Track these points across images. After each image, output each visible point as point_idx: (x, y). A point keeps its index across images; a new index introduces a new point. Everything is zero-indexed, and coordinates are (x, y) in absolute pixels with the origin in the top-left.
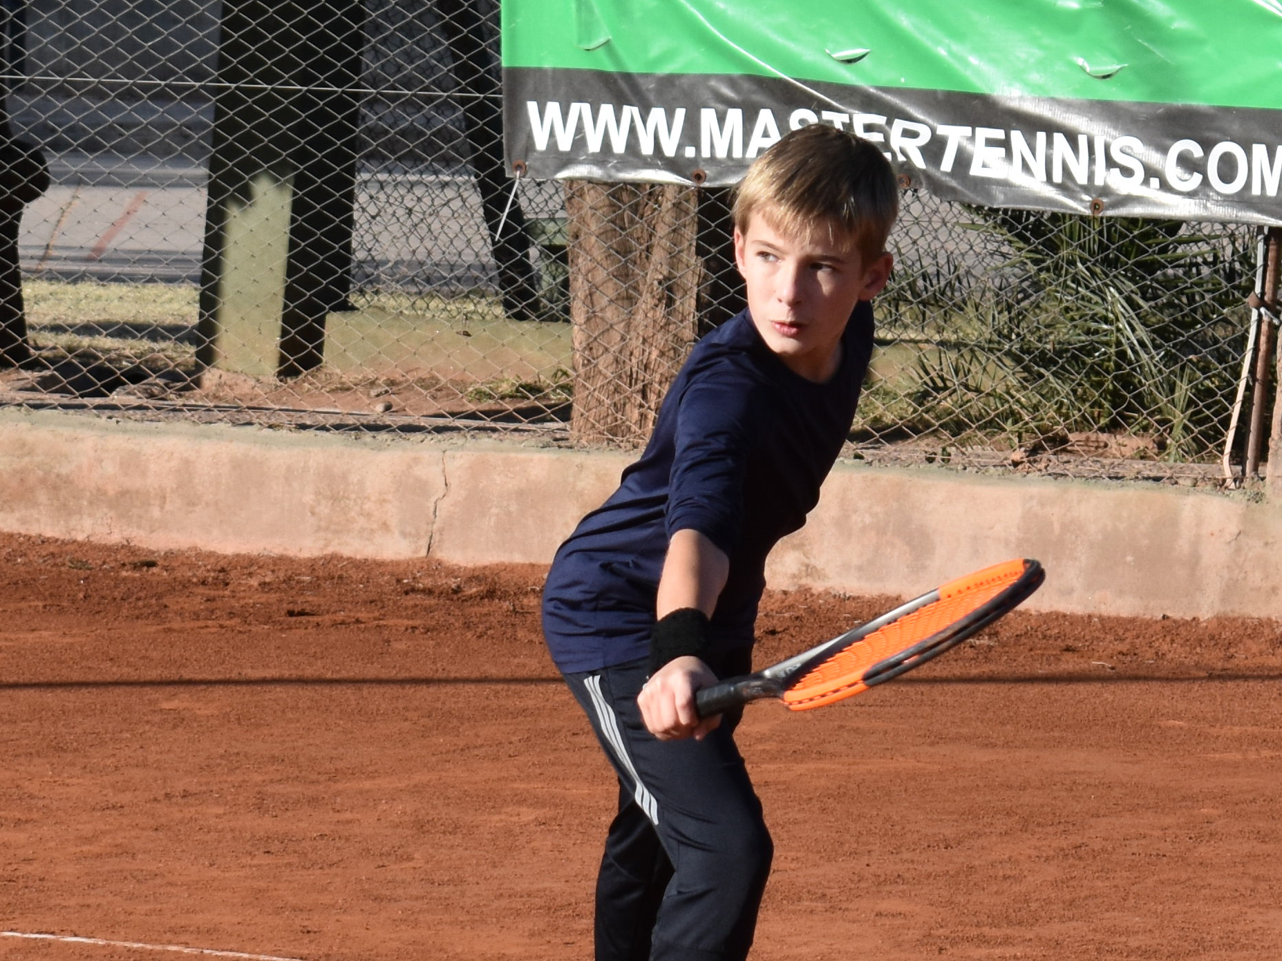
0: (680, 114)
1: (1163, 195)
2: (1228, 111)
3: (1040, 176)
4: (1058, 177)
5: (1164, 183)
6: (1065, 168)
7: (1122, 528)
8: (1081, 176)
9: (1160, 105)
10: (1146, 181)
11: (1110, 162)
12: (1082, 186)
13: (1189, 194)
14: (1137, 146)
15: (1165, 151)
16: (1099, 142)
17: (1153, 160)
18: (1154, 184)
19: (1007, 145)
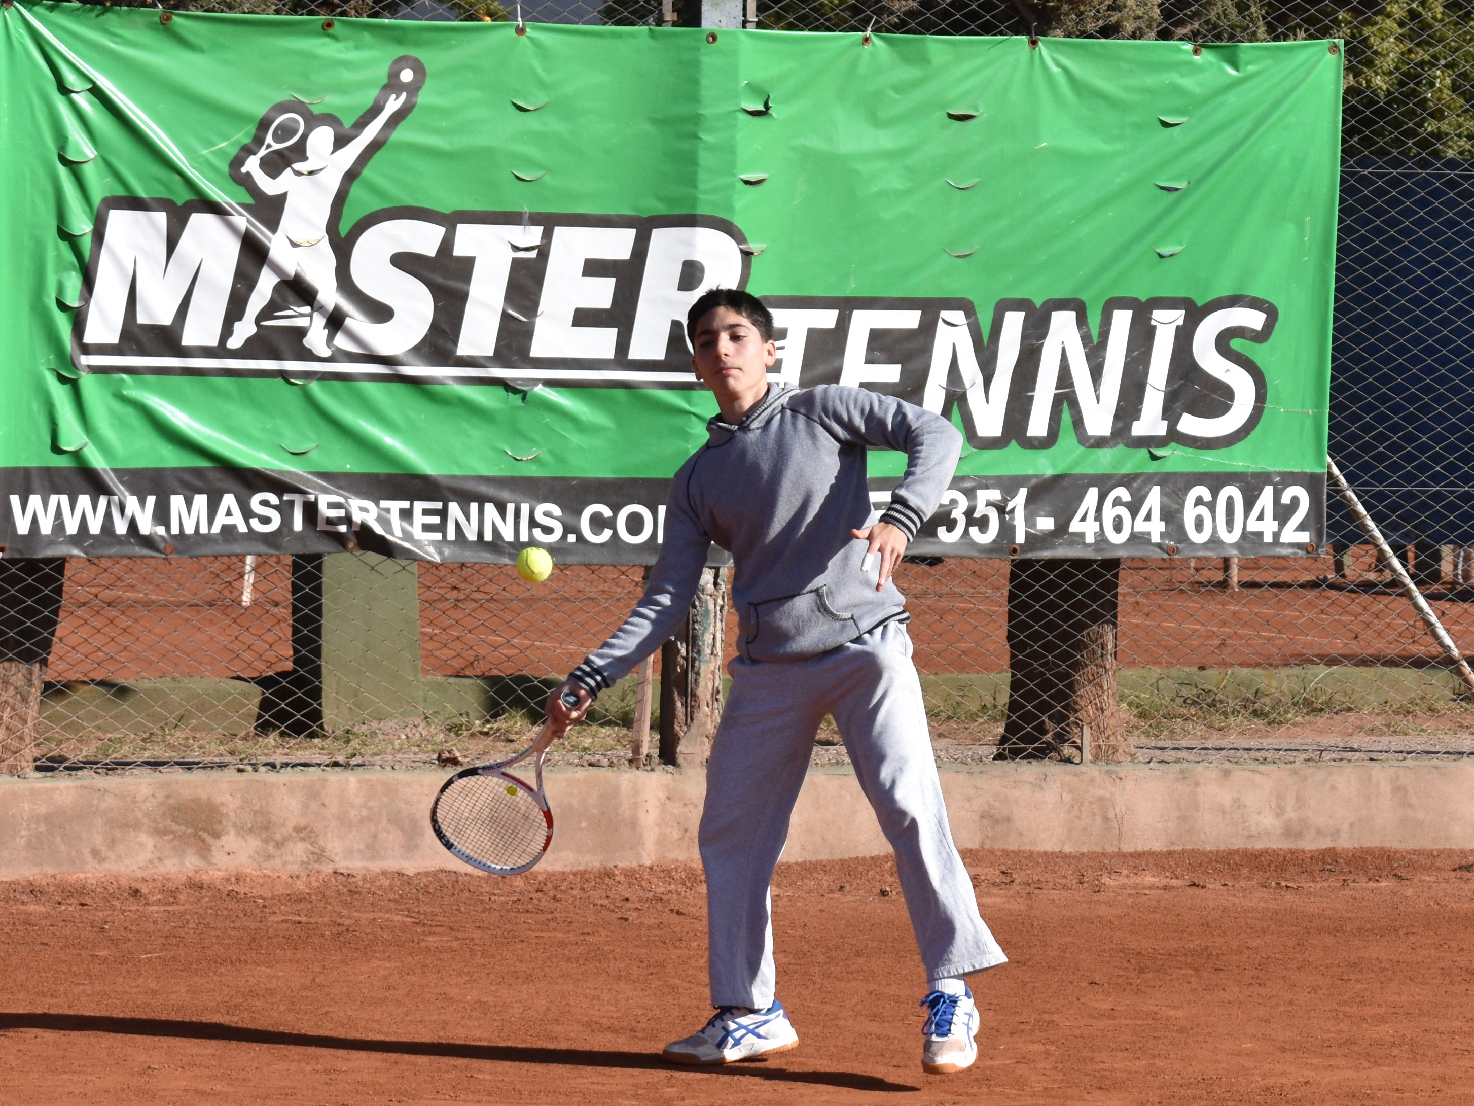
0: (151, 500)
1: (580, 546)
2: (634, 482)
3: (472, 536)
4: (488, 537)
5: (580, 538)
6: (495, 530)
7: (575, 803)
8: (508, 535)
9: (574, 479)
10: (564, 537)
11: (533, 523)
12: (509, 543)
13: (602, 545)
14: (556, 510)
15: (579, 513)
16: (525, 508)
17: (571, 520)
18: (572, 538)
19: (443, 514)
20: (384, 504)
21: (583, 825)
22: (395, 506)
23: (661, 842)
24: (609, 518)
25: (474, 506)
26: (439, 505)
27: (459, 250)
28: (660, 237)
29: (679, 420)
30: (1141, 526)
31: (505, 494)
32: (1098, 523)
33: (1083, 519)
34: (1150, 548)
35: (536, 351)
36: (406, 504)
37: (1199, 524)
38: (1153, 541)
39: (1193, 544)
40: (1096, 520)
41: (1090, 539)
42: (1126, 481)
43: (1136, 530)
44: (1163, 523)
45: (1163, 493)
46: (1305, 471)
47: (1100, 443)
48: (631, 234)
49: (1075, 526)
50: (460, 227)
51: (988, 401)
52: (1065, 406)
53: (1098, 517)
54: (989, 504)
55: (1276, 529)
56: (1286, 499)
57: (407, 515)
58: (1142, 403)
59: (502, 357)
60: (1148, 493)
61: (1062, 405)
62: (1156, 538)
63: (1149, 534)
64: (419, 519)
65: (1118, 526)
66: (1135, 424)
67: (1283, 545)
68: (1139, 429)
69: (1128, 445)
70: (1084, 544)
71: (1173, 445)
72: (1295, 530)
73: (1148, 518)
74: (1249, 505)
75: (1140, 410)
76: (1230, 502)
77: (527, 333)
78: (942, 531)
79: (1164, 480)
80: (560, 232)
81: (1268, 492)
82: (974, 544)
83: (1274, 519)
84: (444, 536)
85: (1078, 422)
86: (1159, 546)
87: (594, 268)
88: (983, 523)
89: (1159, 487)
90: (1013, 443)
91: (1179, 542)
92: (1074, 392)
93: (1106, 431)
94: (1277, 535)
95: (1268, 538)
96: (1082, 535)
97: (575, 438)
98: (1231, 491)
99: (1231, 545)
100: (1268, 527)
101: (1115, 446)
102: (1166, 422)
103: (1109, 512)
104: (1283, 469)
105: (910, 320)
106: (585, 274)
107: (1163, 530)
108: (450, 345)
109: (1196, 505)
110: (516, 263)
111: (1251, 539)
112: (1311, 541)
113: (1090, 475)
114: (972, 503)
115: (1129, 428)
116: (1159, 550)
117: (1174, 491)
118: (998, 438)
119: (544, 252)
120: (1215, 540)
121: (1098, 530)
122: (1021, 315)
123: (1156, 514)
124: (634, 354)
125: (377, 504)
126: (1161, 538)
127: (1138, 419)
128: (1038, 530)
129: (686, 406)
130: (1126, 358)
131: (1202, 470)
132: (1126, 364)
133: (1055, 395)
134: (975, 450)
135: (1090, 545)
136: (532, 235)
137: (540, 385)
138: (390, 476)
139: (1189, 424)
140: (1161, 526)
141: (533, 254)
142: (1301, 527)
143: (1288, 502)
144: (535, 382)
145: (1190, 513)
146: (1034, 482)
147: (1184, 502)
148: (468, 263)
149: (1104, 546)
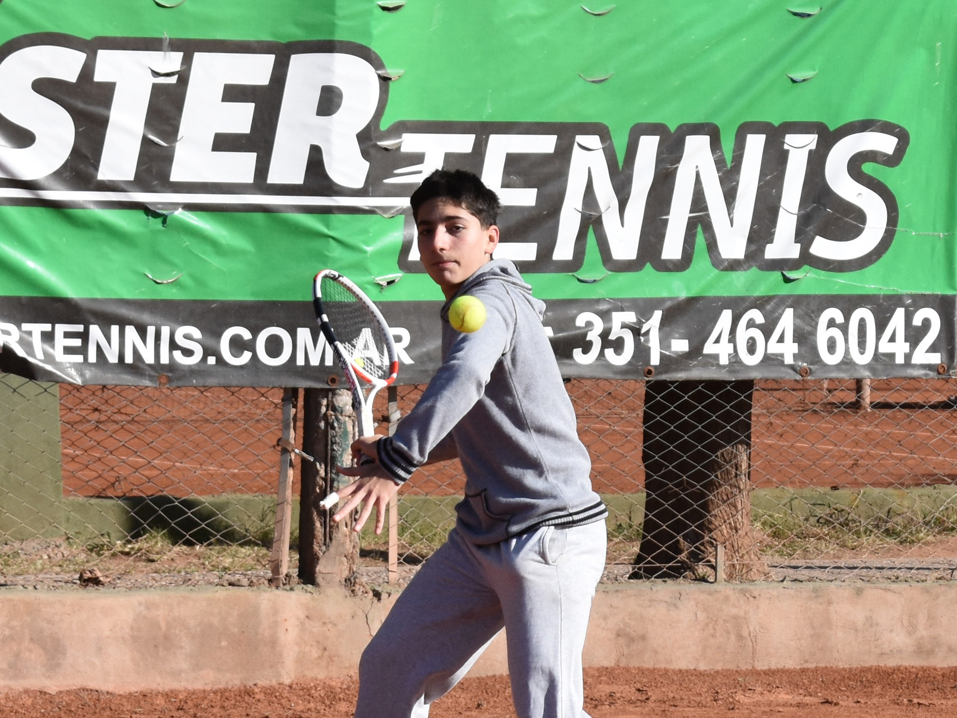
1: (220, 369)
2: (274, 304)
3: (113, 359)
4: (129, 359)
5: (220, 360)
6: (136, 352)
7: (216, 621)
8: (148, 357)
9: (214, 302)
10: (204, 359)
11: (173, 346)
12: (150, 365)
13: (242, 367)
14: (196, 333)
15: (219, 336)
16: (165, 331)
17: (210, 342)
18: (212, 360)
19: (84, 336)
20: (26, 326)
21: (224, 644)
22: (37, 329)
23: (301, 660)
24: (249, 340)
25: (115, 329)
26: (80, 328)
27: (99, 77)
28: (297, 61)
29: (318, 244)
30: (774, 347)
31: (145, 317)
32: (732, 345)
33: (717, 341)
34: (783, 369)
35: (177, 175)
36: (47, 327)
37: (832, 346)
38: (786, 363)
39: (825, 365)
40: (730, 341)
41: (724, 361)
42: (760, 303)
43: (769, 351)
44: (796, 344)
45: (796, 316)
46: (936, 293)
47: (734, 265)
48: (270, 59)
49: (709, 348)
50: (101, 53)
51: (623, 225)
52: (699, 229)
53: (732, 339)
54: (624, 326)
55: (908, 351)
56: (917, 321)
57: (48, 337)
58: (775, 227)
59: (142, 182)
60: (781, 315)
61: (696, 228)
62: (789, 360)
63: (782, 355)
64: (61, 341)
65: (752, 348)
66: (768, 246)
67: (915, 366)
68: (772, 252)
69: (761, 268)
70: (718, 365)
71: (806, 267)
72: (927, 352)
73: (781, 340)
74: (881, 327)
75: (773, 234)
76: (862, 324)
77: (168, 158)
78: (577, 353)
79: (797, 302)
80: (199, 58)
81: (900, 313)
82: (609, 366)
83: (906, 341)
84: (86, 359)
85: (712, 246)
86: (792, 367)
87: (233, 93)
88: (618, 346)
89: (792, 310)
90: (648, 266)
91: (812, 364)
92: (708, 216)
93: (740, 254)
94: (908, 357)
95: (900, 360)
96: (716, 357)
97: (215, 262)
98: (863, 313)
99: (864, 366)
100: (900, 348)
101: (748, 269)
102: (799, 245)
103: (742, 334)
104: (914, 292)
105: (546, 144)
106: (224, 99)
107: (796, 351)
108: (91, 170)
109: (828, 327)
110: (155, 86)
111: (883, 360)
112: (942, 363)
113: (724, 297)
114: (608, 325)
115: (762, 251)
116: (792, 372)
117: (807, 314)
118: (633, 261)
119: (183, 78)
120: (847, 362)
121: (732, 351)
122: (656, 139)
123: (789, 336)
124: (273, 178)
125: (19, 327)
126: (794, 360)
127: (771, 242)
128: (673, 352)
129: (325, 230)
130: (760, 181)
131: (835, 293)
132: (759, 188)
133: (690, 218)
134: (610, 273)
135: (724, 367)
136: (172, 61)
137: (180, 210)
138: (32, 300)
139: (822, 247)
140: (794, 348)
141: (173, 80)
142: (933, 349)
143: (919, 324)
144: (175, 205)
145: (822, 336)
146: (668, 304)
147: (817, 324)
148: (108, 89)
149: (737, 367)
